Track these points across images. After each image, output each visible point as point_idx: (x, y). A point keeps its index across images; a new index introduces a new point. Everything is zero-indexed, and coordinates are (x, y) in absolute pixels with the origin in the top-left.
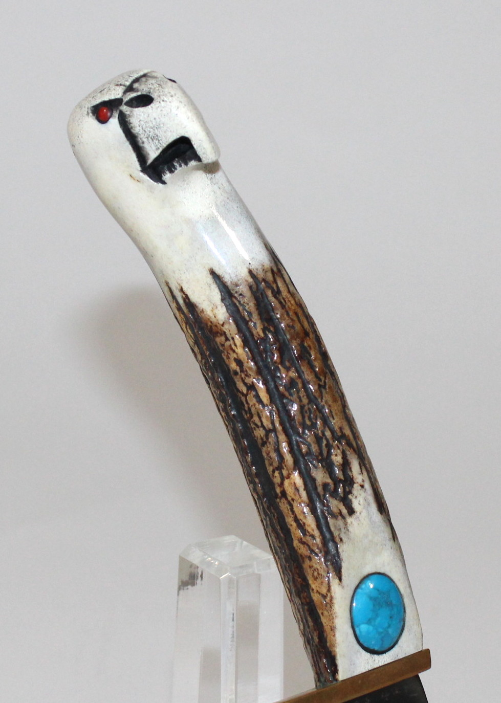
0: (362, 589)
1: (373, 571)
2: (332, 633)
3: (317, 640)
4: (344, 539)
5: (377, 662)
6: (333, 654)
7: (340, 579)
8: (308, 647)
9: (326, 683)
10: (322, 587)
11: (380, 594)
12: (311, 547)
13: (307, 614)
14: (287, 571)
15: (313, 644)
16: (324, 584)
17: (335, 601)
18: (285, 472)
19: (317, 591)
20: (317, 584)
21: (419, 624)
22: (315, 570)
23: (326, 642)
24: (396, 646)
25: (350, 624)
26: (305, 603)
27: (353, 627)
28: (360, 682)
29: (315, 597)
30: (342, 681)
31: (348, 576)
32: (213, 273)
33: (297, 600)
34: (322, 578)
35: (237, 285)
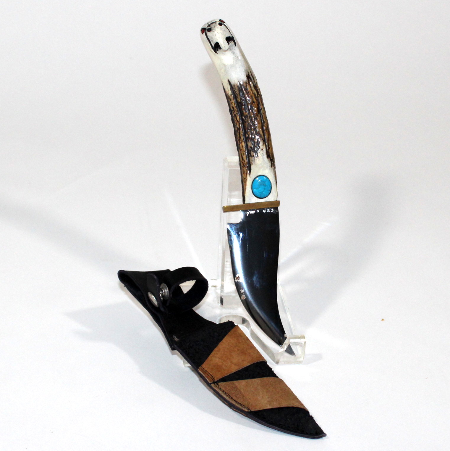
0: (257, 179)
1: (262, 175)
4: (253, 163)
5: (259, 201)
7: (250, 175)
11: (263, 182)
18: (241, 142)
21: (277, 193)
24: (267, 197)
25: (251, 188)
30: (247, 203)
31: (253, 175)
32: (229, 81)
35: (234, 86)
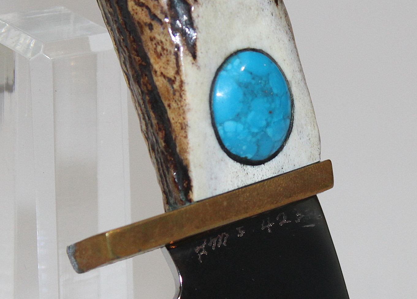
0: (227, 71)
1: (245, 46)
2: (183, 133)
3: (163, 144)
5: (250, 175)
6: (184, 164)
7: (194, 56)
8: (153, 155)
9: (175, 206)
10: (169, 67)
11: (253, 79)
12: (153, 10)
13: (149, 106)
14: (121, 46)
15: (158, 151)
16: (171, 63)
17: (186, 87)
19: (162, 73)
20: (161, 64)
21: (315, 124)
22: (158, 43)
23: (176, 147)
24: (280, 155)
25: (209, 121)
26: (146, 91)
27: (214, 125)
28: (225, 203)
29: (160, 82)
30: (198, 202)
31: (207, 52)
33: (136, 87)
34: (167, 55)
